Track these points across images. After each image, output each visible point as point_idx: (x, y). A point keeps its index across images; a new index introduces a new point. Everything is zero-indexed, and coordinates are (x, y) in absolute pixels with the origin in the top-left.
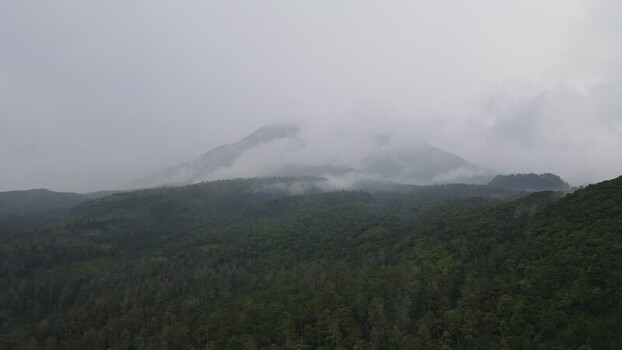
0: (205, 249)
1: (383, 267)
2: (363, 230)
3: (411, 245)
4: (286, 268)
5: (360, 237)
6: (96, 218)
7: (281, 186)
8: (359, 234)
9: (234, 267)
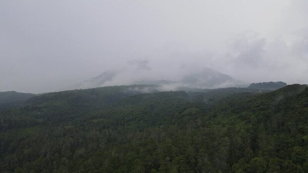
0: (95, 121)
1: (202, 128)
2: (185, 109)
3: (215, 116)
4: (140, 131)
5: (183, 113)
6: (37, 105)
7: (137, 89)
8: (182, 112)
9: (111, 130)
